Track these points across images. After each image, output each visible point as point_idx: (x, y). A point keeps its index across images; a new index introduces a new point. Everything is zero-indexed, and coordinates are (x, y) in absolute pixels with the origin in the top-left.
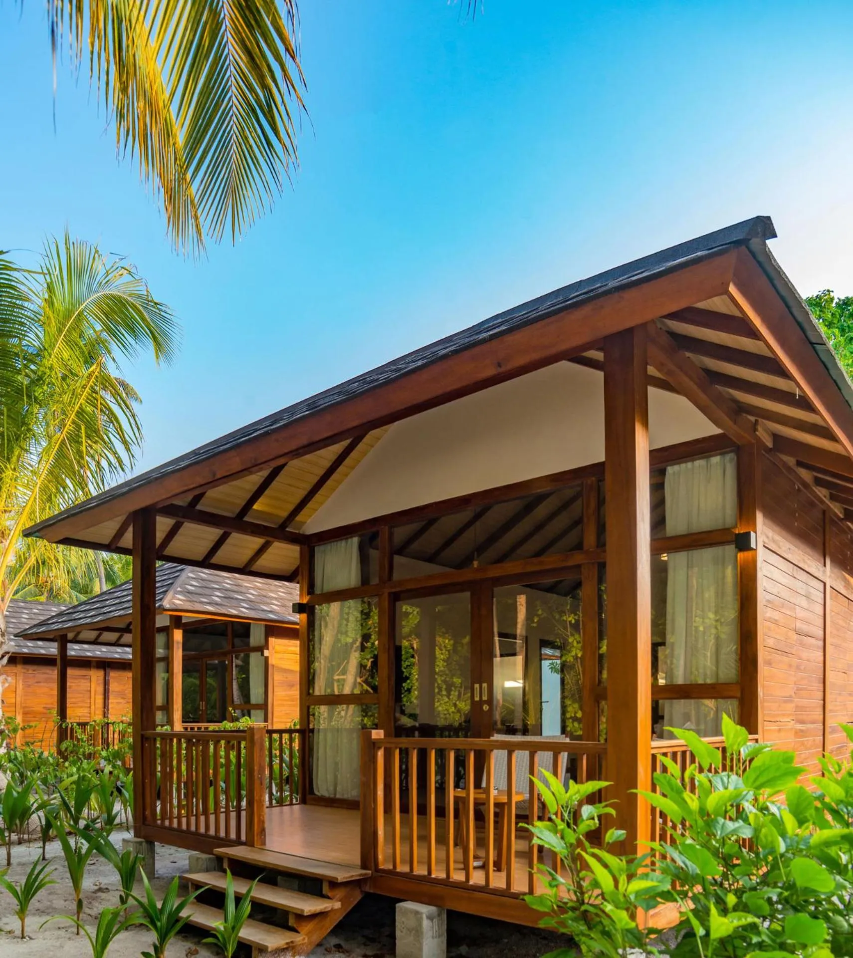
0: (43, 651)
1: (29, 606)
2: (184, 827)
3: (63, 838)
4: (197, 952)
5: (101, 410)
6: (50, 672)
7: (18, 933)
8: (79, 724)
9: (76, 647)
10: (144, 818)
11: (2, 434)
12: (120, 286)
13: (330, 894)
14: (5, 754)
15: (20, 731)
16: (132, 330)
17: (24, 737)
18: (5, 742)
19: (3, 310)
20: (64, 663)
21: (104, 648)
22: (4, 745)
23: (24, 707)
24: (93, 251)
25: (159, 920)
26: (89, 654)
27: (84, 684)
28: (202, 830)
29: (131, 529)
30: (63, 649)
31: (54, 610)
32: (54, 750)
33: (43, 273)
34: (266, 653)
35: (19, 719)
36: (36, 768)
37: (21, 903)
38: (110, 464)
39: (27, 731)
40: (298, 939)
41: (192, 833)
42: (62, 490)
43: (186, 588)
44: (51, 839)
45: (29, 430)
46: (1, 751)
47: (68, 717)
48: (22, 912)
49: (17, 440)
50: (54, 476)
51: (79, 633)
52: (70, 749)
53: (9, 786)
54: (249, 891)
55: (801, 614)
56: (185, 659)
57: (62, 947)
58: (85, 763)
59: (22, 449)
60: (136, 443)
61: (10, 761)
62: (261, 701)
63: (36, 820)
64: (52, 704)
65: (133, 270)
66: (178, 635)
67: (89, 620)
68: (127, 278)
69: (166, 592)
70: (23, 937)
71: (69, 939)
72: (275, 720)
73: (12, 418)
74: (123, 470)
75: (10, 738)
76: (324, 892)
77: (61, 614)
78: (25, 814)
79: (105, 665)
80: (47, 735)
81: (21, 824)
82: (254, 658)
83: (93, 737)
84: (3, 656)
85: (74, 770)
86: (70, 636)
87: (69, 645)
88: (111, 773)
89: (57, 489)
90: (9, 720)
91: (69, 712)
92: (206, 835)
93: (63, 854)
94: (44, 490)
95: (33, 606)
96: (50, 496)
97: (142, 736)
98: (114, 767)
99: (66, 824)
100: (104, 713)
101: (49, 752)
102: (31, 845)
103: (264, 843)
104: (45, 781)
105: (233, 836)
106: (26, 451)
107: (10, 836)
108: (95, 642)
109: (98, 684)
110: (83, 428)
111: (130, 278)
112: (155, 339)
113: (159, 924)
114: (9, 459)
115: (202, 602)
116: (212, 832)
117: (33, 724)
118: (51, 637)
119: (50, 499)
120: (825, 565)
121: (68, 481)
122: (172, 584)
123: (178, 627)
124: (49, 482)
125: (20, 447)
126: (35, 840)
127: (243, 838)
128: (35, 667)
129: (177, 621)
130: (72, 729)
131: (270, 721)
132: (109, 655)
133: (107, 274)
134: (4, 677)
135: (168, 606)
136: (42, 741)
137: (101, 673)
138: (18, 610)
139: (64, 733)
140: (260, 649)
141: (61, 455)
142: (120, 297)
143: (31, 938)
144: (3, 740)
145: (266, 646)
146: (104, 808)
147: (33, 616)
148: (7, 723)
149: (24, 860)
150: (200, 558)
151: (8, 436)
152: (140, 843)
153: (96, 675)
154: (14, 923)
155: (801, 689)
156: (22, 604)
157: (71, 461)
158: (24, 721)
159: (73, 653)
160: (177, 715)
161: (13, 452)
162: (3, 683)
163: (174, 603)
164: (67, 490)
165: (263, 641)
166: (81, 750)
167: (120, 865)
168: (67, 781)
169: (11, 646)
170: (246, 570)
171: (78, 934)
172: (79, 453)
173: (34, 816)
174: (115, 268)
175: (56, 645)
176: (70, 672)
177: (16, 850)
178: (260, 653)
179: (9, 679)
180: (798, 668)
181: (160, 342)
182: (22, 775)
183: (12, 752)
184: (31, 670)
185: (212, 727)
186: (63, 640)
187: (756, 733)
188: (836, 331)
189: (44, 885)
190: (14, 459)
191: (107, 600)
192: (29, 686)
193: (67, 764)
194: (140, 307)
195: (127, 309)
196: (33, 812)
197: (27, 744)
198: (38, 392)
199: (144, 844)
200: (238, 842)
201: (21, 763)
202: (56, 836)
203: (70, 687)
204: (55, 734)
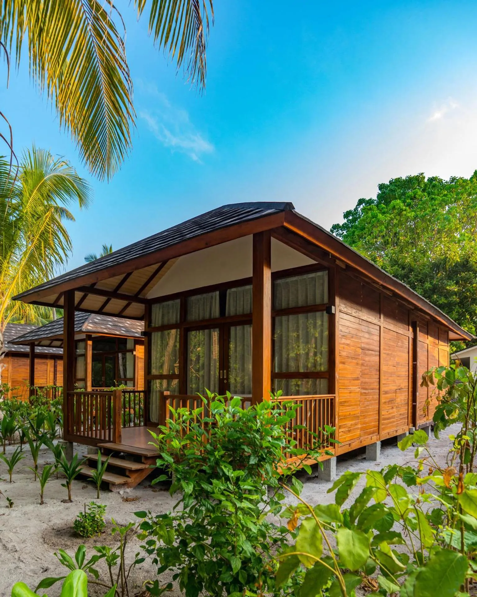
0: (22, 350)
1: (15, 326)
2: (86, 435)
3: (30, 442)
4: (87, 487)
5: (52, 234)
6: (26, 360)
7: (9, 480)
8: (39, 387)
9: (40, 348)
10: (68, 431)
11: (2, 245)
12: (61, 171)
13: (145, 462)
14: (3, 402)
15: (10, 391)
16: (68, 192)
17: (12, 394)
18: (2, 396)
19: (2, 184)
20: (33, 356)
21: (54, 349)
22: (2, 398)
23: (12, 379)
24: (47, 154)
25: (69, 471)
26: (46, 351)
27: (43, 367)
28: (94, 436)
29: (63, 297)
30: (32, 350)
31: (29, 329)
32: (27, 401)
33: (22, 167)
34: (134, 353)
35: (10, 385)
36: (17, 409)
37: (10, 466)
38: (56, 260)
39: (13, 391)
40: (129, 480)
41: (90, 438)
42: (32, 272)
43: (94, 321)
44: (25, 443)
45: (16, 243)
46: (1, 400)
47: (35, 384)
48: (10, 471)
49: (9, 247)
50: (28, 266)
51: (40, 342)
52: (35, 399)
53: (5, 418)
54: (107, 460)
55: (364, 340)
56: (93, 355)
57: (28, 485)
58: (42, 407)
59: (12, 252)
60: (69, 249)
61: (5, 405)
62: (132, 376)
63: (17, 434)
64: (27, 377)
65: (68, 163)
66: (90, 343)
67: (45, 336)
68: (65, 167)
69: (84, 322)
70: (11, 482)
71: (31, 482)
72: (139, 386)
73: (7, 238)
74: (62, 263)
75: (5, 394)
76: (143, 461)
77: (31, 332)
78: (12, 431)
79: (55, 357)
80: (24, 393)
81: (10, 436)
82: (128, 355)
83: (47, 394)
84: (2, 354)
85: (37, 410)
86: (36, 343)
87: (36, 347)
88: (55, 412)
89: (30, 272)
90: (5, 385)
91: (35, 381)
92: (96, 439)
93: (30, 449)
94: (23, 272)
95: (17, 326)
96: (26, 276)
97: (68, 394)
98: (56, 408)
99: (32, 436)
100: (54, 382)
101: (25, 402)
102: (15, 445)
103: (120, 442)
104: (22, 415)
105: (107, 439)
106: (14, 253)
107: (5, 442)
108: (49, 346)
109: (51, 367)
110: (42, 242)
111: (67, 167)
112: (80, 196)
113: (68, 472)
114: (5, 257)
115: (102, 328)
116: (98, 437)
117: (17, 387)
118: (27, 343)
119: (26, 277)
120: (380, 318)
121: (35, 268)
122: (87, 318)
123: (90, 340)
124: (26, 268)
125: (11, 251)
126: (17, 443)
127: (112, 439)
128: (19, 358)
129: (89, 337)
130: (37, 390)
131: (136, 387)
132: (57, 352)
133: (55, 165)
134: (2, 364)
135: (84, 330)
136: (21, 396)
137: (53, 361)
138: (10, 328)
139: (32, 392)
140: (132, 351)
141: (32, 256)
142: (62, 176)
143: (14, 482)
144: (1, 395)
145: (134, 349)
146: (51, 429)
147: (17, 332)
148: (4, 387)
149: (11, 452)
150: (97, 310)
151: (5, 246)
152: (66, 443)
153: (50, 363)
154: (7, 477)
155: (365, 374)
156: (12, 325)
157: (36, 258)
158: (12, 386)
159: (38, 351)
160: (89, 383)
161: (7, 254)
162: (2, 367)
163: (87, 328)
164: (35, 272)
165: (133, 347)
166: (40, 400)
167: (55, 450)
168: (33, 415)
169: (6, 348)
170: (120, 315)
171: (35, 480)
172: (40, 254)
173: (17, 432)
174: (59, 161)
175: (29, 347)
176: (36, 361)
177: (7, 448)
178: (131, 353)
179: (5, 365)
180: (362, 365)
181: (82, 198)
182: (11, 413)
183: (6, 401)
184: (16, 360)
185: (105, 389)
186: (32, 344)
187: (335, 393)
188: (426, 194)
189: (20, 459)
190: (8, 257)
191: (54, 325)
192: (15, 368)
193: (33, 407)
194: (72, 181)
195: (66, 183)
196: (16, 430)
197: (14, 397)
198: (20, 225)
199: (68, 443)
200: (109, 441)
201: (10, 407)
202: (27, 442)
203: (37, 368)
204: (28, 393)
